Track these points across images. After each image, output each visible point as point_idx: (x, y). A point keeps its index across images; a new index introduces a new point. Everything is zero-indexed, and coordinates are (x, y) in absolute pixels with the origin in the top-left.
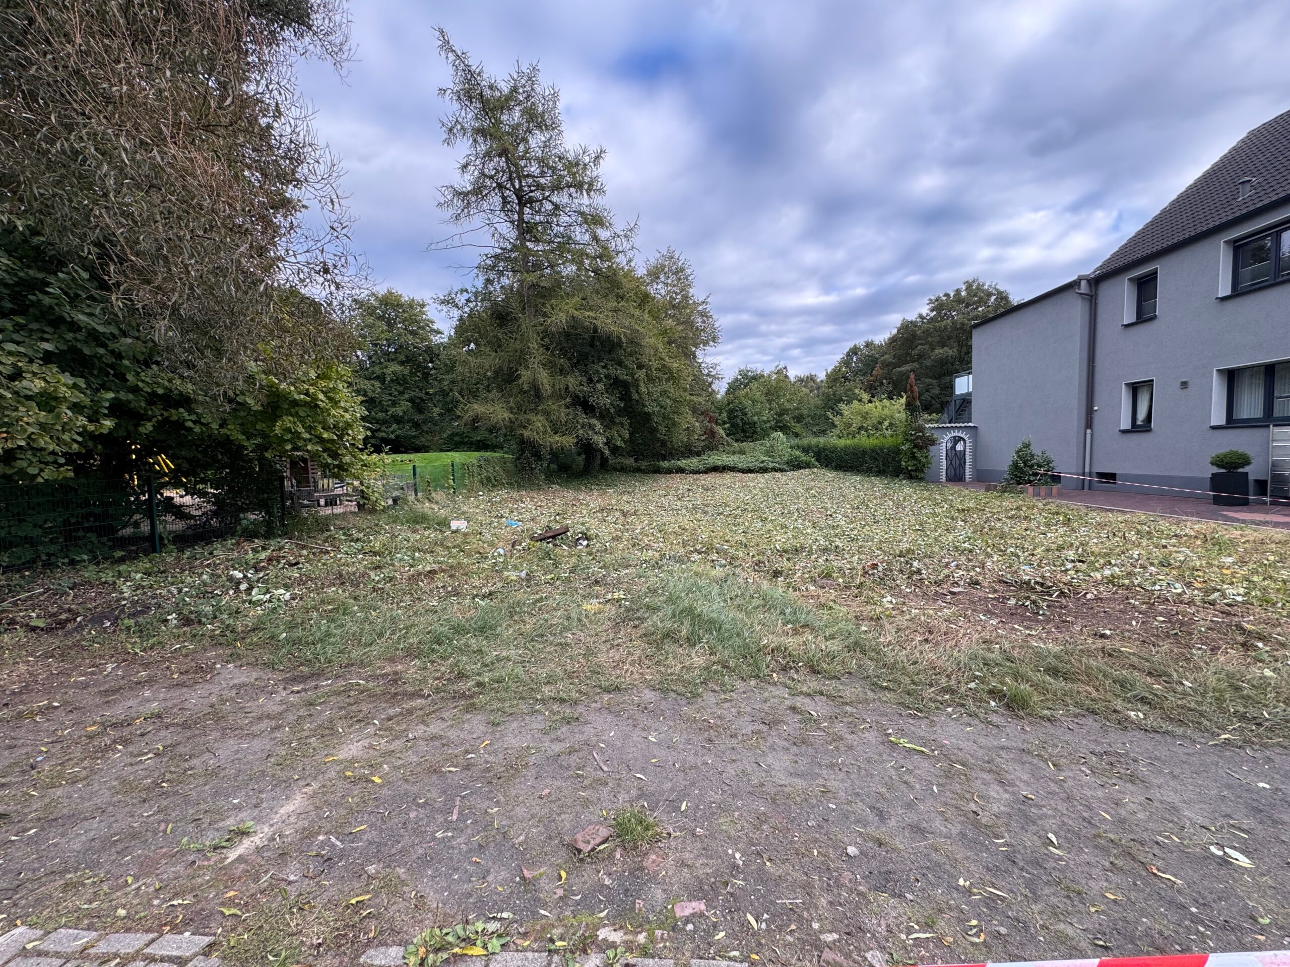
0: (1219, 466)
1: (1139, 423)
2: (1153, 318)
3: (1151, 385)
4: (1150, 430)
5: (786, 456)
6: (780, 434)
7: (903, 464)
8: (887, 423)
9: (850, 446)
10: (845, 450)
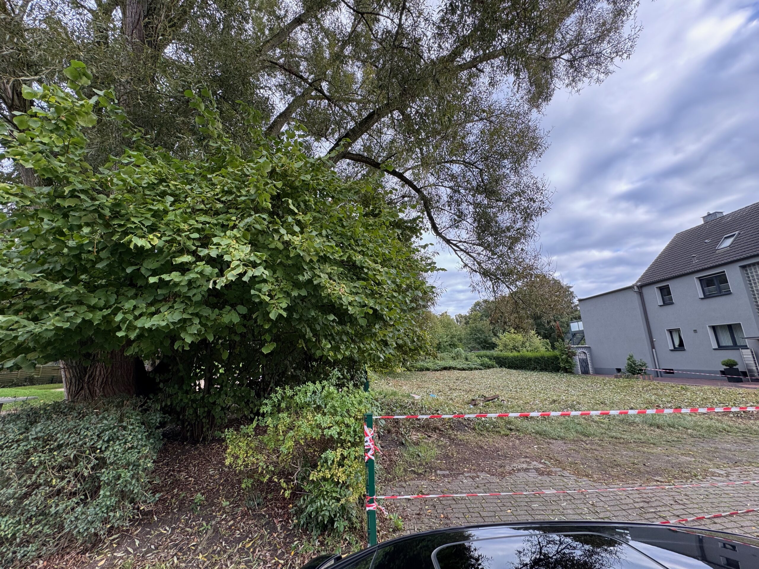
0: (726, 365)
1: (676, 346)
2: (672, 303)
3: (678, 330)
4: (684, 350)
5: (479, 361)
6: (460, 349)
7: (562, 365)
8: (527, 344)
9: (518, 357)
10: (514, 358)
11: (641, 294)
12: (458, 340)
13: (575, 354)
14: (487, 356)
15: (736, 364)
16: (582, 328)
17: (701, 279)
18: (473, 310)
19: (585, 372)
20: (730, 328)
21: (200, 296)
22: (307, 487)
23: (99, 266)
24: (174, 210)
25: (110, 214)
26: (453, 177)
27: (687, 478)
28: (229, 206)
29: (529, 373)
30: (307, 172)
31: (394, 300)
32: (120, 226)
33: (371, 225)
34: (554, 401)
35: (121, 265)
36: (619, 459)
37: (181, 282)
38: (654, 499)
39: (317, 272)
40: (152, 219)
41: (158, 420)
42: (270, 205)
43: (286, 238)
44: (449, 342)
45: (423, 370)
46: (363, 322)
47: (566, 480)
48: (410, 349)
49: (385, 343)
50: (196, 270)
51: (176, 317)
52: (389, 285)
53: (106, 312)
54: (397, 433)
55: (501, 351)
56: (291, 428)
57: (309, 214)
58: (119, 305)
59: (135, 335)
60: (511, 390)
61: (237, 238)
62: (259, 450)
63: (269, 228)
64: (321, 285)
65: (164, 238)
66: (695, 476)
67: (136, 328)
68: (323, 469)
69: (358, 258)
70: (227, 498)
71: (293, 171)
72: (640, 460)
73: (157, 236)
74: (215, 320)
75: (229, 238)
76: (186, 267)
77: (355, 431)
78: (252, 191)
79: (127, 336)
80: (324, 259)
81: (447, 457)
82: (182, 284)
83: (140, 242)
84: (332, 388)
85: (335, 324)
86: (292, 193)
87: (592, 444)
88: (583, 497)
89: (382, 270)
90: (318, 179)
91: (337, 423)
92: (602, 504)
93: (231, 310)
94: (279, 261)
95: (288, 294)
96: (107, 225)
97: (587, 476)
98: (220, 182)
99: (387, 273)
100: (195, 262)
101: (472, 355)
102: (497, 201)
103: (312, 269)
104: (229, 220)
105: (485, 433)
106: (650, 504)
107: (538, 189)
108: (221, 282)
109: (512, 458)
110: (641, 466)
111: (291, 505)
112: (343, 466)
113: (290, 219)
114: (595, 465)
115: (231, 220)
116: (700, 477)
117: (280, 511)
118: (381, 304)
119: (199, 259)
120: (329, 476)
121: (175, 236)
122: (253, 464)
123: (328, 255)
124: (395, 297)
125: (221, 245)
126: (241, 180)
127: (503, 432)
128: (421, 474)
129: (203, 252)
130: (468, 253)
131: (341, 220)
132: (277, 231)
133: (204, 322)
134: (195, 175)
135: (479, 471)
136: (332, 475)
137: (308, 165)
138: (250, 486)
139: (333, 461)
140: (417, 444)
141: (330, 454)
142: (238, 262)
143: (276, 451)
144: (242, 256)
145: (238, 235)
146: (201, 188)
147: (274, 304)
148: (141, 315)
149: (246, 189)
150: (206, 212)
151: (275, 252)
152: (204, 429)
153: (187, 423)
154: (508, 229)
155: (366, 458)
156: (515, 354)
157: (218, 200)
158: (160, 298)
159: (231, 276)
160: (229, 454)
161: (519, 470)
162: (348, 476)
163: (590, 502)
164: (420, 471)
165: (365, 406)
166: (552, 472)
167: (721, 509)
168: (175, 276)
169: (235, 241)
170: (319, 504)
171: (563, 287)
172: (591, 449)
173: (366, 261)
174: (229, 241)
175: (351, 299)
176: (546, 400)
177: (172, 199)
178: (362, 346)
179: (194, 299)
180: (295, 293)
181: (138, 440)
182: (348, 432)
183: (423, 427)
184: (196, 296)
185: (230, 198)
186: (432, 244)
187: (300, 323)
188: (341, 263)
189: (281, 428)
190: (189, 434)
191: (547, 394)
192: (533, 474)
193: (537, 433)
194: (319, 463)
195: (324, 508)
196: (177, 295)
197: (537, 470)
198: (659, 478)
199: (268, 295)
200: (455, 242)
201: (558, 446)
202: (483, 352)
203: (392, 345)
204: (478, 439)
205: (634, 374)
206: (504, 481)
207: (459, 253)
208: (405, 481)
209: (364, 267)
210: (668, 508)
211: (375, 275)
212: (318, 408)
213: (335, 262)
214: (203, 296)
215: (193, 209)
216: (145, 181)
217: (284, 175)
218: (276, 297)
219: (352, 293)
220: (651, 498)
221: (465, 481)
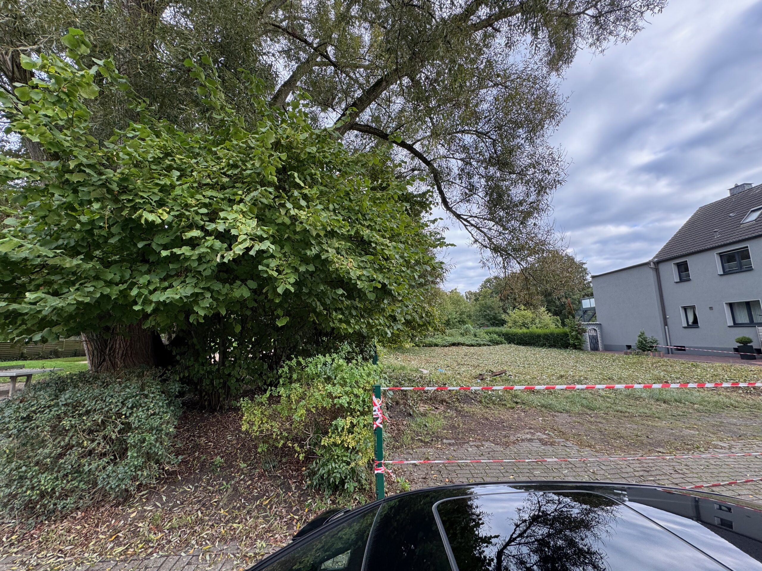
0: (740, 343)
1: (690, 324)
2: (689, 280)
3: (693, 308)
4: (698, 327)
5: (487, 338)
6: (469, 326)
7: (571, 342)
8: (537, 321)
9: (527, 333)
10: (524, 335)
11: (657, 270)
12: (467, 316)
13: (585, 331)
14: (496, 333)
15: (751, 341)
16: (593, 305)
17: (721, 255)
18: (484, 286)
19: (595, 348)
20: (748, 305)
21: (210, 271)
22: (319, 452)
23: (112, 241)
24: (181, 185)
25: (118, 189)
26: (465, 148)
27: (689, 450)
28: (235, 180)
29: (537, 349)
30: (312, 144)
31: (403, 274)
32: (129, 201)
33: (379, 199)
34: (562, 376)
35: (133, 241)
36: (622, 431)
37: (191, 256)
38: (654, 469)
39: (325, 247)
40: (160, 194)
41: (177, 389)
42: (276, 179)
43: (292, 212)
44: (458, 319)
45: (432, 346)
46: (371, 296)
47: (568, 450)
48: (419, 325)
49: (394, 319)
50: (206, 244)
51: (189, 291)
52: (397, 260)
53: (122, 287)
54: (405, 404)
55: (511, 327)
56: (302, 397)
57: (315, 188)
58: (134, 280)
59: (152, 309)
60: (519, 366)
61: (244, 212)
62: (272, 417)
63: (275, 203)
64: (329, 259)
65: (172, 213)
66: (698, 448)
67: (151, 302)
68: (333, 436)
69: (366, 233)
70: (245, 461)
71: (298, 143)
72: (643, 432)
73: (165, 211)
74: (227, 294)
75: (236, 212)
76: (196, 242)
77: (364, 401)
78: (257, 164)
79: (143, 310)
80: (332, 234)
81: (453, 427)
82: (193, 258)
83: (151, 217)
84: (341, 361)
85: (344, 299)
86: (298, 166)
87: (597, 417)
88: (584, 465)
89: (390, 245)
90: (325, 151)
91: (346, 393)
92: (602, 472)
93: (241, 285)
94: (286, 236)
95: (296, 270)
96: (116, 200)
97: (589, 446)
98: (225, 155)
99: (395, 248)
100: (204, 237)
101: (481, 332)
102: (510, 173)
103: (320, 243)
104: (236, 194)
105: (491, 405)
106: (650, 472)
107: (554, 160)
108: (229, 256)
109: (517, 429)
110: (644, 438)
111: (304, 468)
112: (352, 433)
113: (296, 193)
114: (598, 436)
115: (237, 194)
116: (702, 449)
117: (294, 473)
118: (389, 278)
119: (208, 233)
120: (340, 442)
121: (183, 211)
122: (267, 430)
123: (336, 229)
124: (403, 272)
125: (228, 219)
126: (246, 152)
127: (509, 405)
128: (428, 442)
129: (211, 227)
130: (478, 228)
131: (348, 194)
132: (283, 205)
133: (216, 296)
134: (200, 148)
135: (484, 440)
136: (342, 441)
137: (314, 136)
138: (266, 450)
139: (343, 428)
140: (424, 415)
141: (340, 422)
142: (246, 236)
143: (289, 418)
144: (249, 230)
145: (245, 210)
146: (207, 162)
147: (282, 279)
148: (155, 290)
149: (252, 162)
150: (212, 187)
151: (282, 227)
152: (221, 399)
153: (204, 393)
154: (521, 203)
155: (375, 426)
156: (525, 330)
157: (224, 174)
158: (173, 273)
159: (238, 249)
160: (245, 421)
161: (523, 440)
162: (358, 442)
163: (591, 471)
164: (427, 440)
165: (374, 378)
166: (555, 442)
167: (720, 479)
168: (185, 250)
169: (241, 215)
170: (330, 467)
171: (576, 263)
172: (596, 422)
173: (374, 236)
174: (235, 215)
175: (359, 273)
176: (553, 375)
177: (178, 173)
178: (371, 321)
179: (205, 274)
180: (302, 269)
181: (160, 407)
182: (357, 402)
183: (431, 399)
184: (206, 271)
185: (236, 172)
186: (441, 219)
187: (310, 297)
188: (349, 238)
189: (293, 398)
190: (206, 403)
191: (554, 370)
192: (537, 444)
193: (543, 406)
194: (330, 430)
195: (335, 471)
196: (188, 270)
197: (541, 440)
198: (661, 450)
199: (277, 271)
200: (465, 217)
201: (562, 418)
202: (491, 329)
203: (400, 320)
204: (484, 411)
205: (644, 351)
206: (508, 449)
207: (470, 228)
208: (413, 449)
209: (371, 242)
210: (668, 477)
211: (383, 249)
212: (328, 379)
213: (343, 237)
214: (213, 271)
215: (199, 183)
216: (150, 155)
217: (289, 148)
218: (284, 272)
219: (359, 267)
220: (651, 467)
221: (470, 449)
